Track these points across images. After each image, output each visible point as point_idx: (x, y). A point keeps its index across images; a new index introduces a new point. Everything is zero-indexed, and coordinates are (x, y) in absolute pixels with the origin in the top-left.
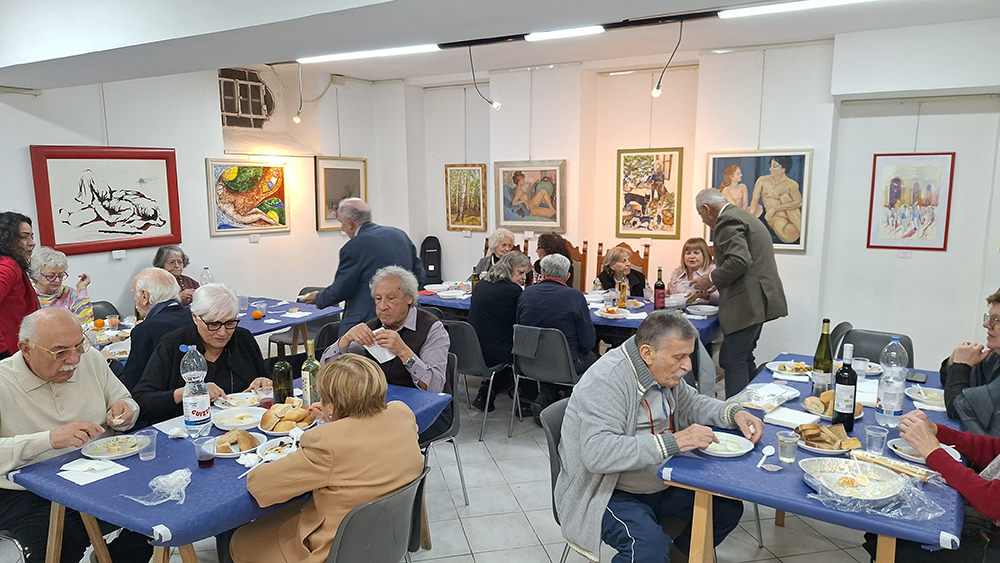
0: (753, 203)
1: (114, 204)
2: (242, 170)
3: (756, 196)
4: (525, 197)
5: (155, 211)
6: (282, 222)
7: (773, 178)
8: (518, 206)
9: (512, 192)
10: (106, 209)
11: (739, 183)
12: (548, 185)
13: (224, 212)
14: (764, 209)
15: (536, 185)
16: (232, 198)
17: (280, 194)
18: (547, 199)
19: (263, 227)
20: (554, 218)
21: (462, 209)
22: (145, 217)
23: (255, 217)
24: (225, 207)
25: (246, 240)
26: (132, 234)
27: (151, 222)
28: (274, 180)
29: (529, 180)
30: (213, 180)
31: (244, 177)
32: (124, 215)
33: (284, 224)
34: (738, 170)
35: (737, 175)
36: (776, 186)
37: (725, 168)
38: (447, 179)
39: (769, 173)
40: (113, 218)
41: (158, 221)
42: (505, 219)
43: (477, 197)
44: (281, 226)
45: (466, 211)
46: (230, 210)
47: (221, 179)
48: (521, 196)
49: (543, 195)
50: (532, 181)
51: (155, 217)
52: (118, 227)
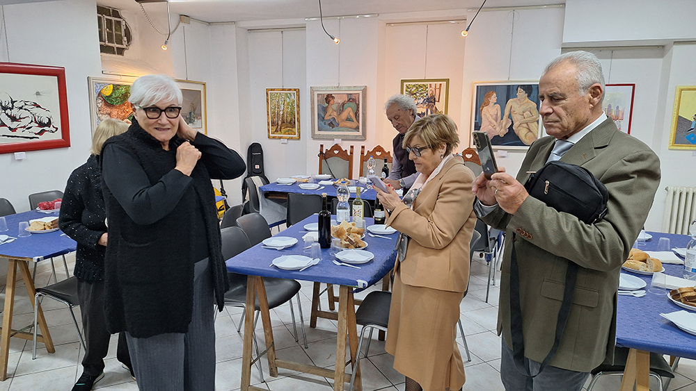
0: (505, 117)
2: (116, 87)
3: (507, 113)
4: (335, 113)
5: (49, 119)
7: (519, 100)
8: (329, 120)
9: (325, 110)
10: (9, 116)
11: (495, 104)
12: (353, 105)
14: (512, 122)
15: (343, 104)
16: (109, 110)
18: (352, 115)
20: (357, 129)
21: (280, 123)
22: (41, 124)
24: (103, 118)
26: (31, 138)
27: (46, 128)
29: (338, 100)
30: (95, 95)
31: (118, 94)
32: (24, 122)
34: (495, 95)
35: (494, 98)
36: (521, 105)
37: (485, 93)
38: (267, 100)
39: (516, 96)
40: (14, 125)
41: (51, 128)
42: (319, 130)
43: (292, 113)
45: (284, 124)
47: (100, 94)
48: (332, 113)
49: (349, 112)
50: (340, 101)
51: (49, 124)
52: (19, 132)
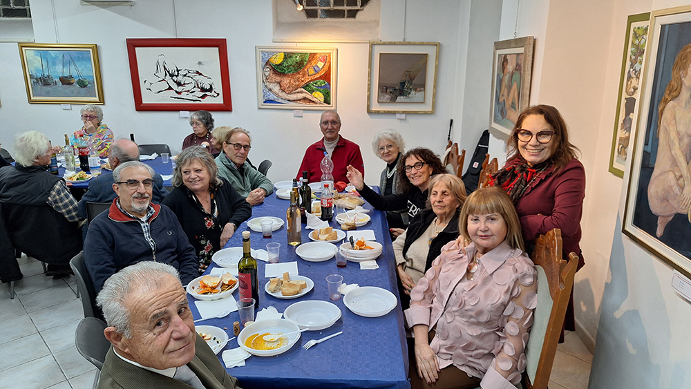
1: (180, 79)
2: (288, 56)
4: (506, 92)
5: (211, 86)
6: (327, 101)
8: (502, 103)
9: (500, 84)
10: (175, 82)
12: (518, 76)
13: (270, 90)
15: (512, 74)
16: (278, 79)
17: (327, 77)
19: (308, 104)
22: (203, 90)
23: (300, 96)
24: (271, 86)
25: (291, 114)
26: (194, 101)
27: (208, 93)
28: (320, 65)
31: (290, 62)
32: (187, 87)
33: (330, 104)
40: (180, 89)
41: (213, 93)
42: (494, 120)
44: (326, 105)
46: (276, 89)
47: (267, 63)
48: (504, 90)
49: (514, 89)
51: (211, 90)
52: (184, 95)
